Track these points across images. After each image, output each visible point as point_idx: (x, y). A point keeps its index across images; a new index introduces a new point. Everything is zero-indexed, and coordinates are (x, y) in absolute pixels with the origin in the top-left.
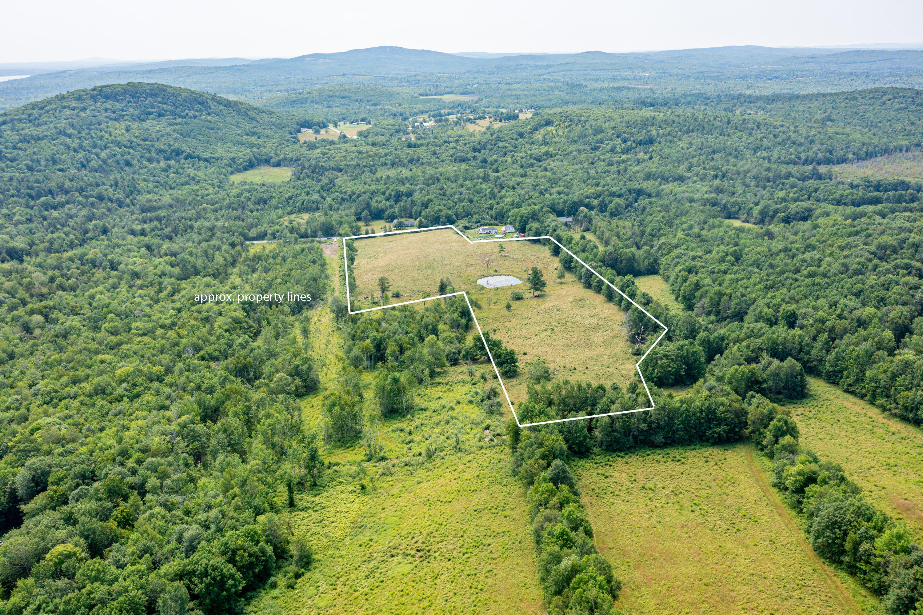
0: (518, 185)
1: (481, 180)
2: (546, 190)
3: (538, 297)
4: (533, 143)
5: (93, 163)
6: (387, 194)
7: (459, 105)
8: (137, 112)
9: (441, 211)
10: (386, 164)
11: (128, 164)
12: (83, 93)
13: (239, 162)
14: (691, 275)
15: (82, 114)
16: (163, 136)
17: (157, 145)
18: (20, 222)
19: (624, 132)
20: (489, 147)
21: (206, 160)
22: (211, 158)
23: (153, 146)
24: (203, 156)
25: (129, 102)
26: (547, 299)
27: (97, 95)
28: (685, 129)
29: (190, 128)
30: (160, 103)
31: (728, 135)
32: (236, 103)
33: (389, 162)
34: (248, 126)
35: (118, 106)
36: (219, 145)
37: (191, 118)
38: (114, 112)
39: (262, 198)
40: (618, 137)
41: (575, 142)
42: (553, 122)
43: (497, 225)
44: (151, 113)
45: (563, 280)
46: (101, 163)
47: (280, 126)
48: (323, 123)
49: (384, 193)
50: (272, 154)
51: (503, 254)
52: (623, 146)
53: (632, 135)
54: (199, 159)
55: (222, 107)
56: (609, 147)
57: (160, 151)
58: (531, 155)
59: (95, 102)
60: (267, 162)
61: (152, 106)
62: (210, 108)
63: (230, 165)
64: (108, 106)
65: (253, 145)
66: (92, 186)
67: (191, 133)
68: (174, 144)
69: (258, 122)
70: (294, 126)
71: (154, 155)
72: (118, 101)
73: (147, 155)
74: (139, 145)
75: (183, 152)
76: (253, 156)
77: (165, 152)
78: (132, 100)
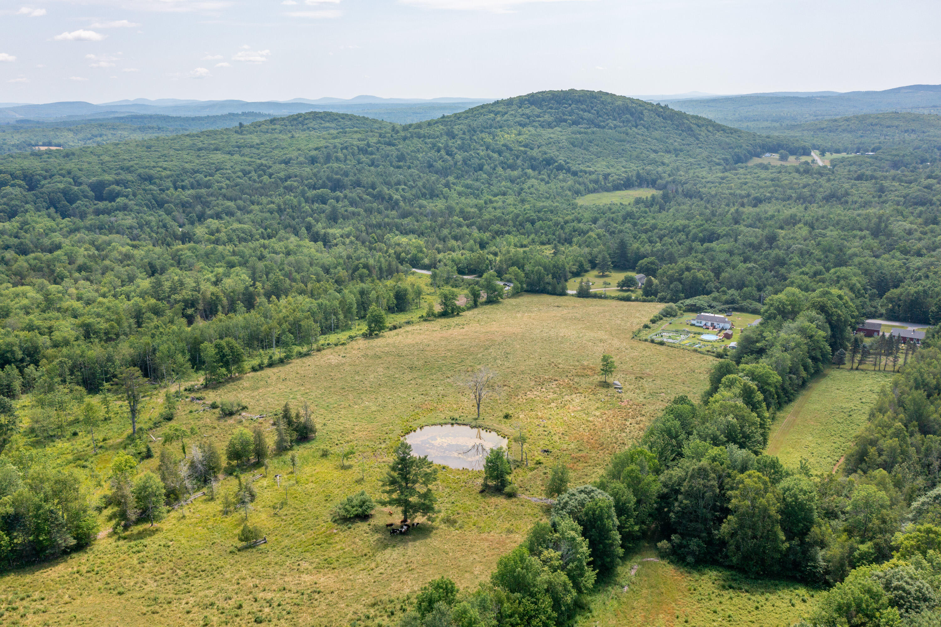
5: (439, 164)
8: (550, 119)
10: (790, 198)
12: (517, 99)
13: (612, 179)
15: (498, 118)
16: (549, 143)
17: (535, 153)
21: (575, 174)
22: (581, 171)
23: (525, 153)
24: (574, 169)
25: (551, 108)
29: (593, 137)
34: (676, 141)
35: (537, 111)
36: (609, 158)
37: (611, 128)
38: (528, 118)
44: (565, 121)
46: (449, 163)
47: (727, 146)
50: (666, 175)
54: (568, 170)
55: (658, 119)
57: (531, 159)
59: (520, 107)
60: (652, 183)
61: (571, 113)
62: (641, 119)
63: (596, 182)
64: (527, 111)
65: (654, 162)
66: (387, 184)
67: (586, 143)
68: (552, 152)
69: (697, 139)
70: (750, 148)
71: (519, 162)
72: (540, 106)
73: (510, 161)
74: (511, 150)
75: (555, 162)
76: (639, 175)
77: (535, 161)
78: (555, 106)
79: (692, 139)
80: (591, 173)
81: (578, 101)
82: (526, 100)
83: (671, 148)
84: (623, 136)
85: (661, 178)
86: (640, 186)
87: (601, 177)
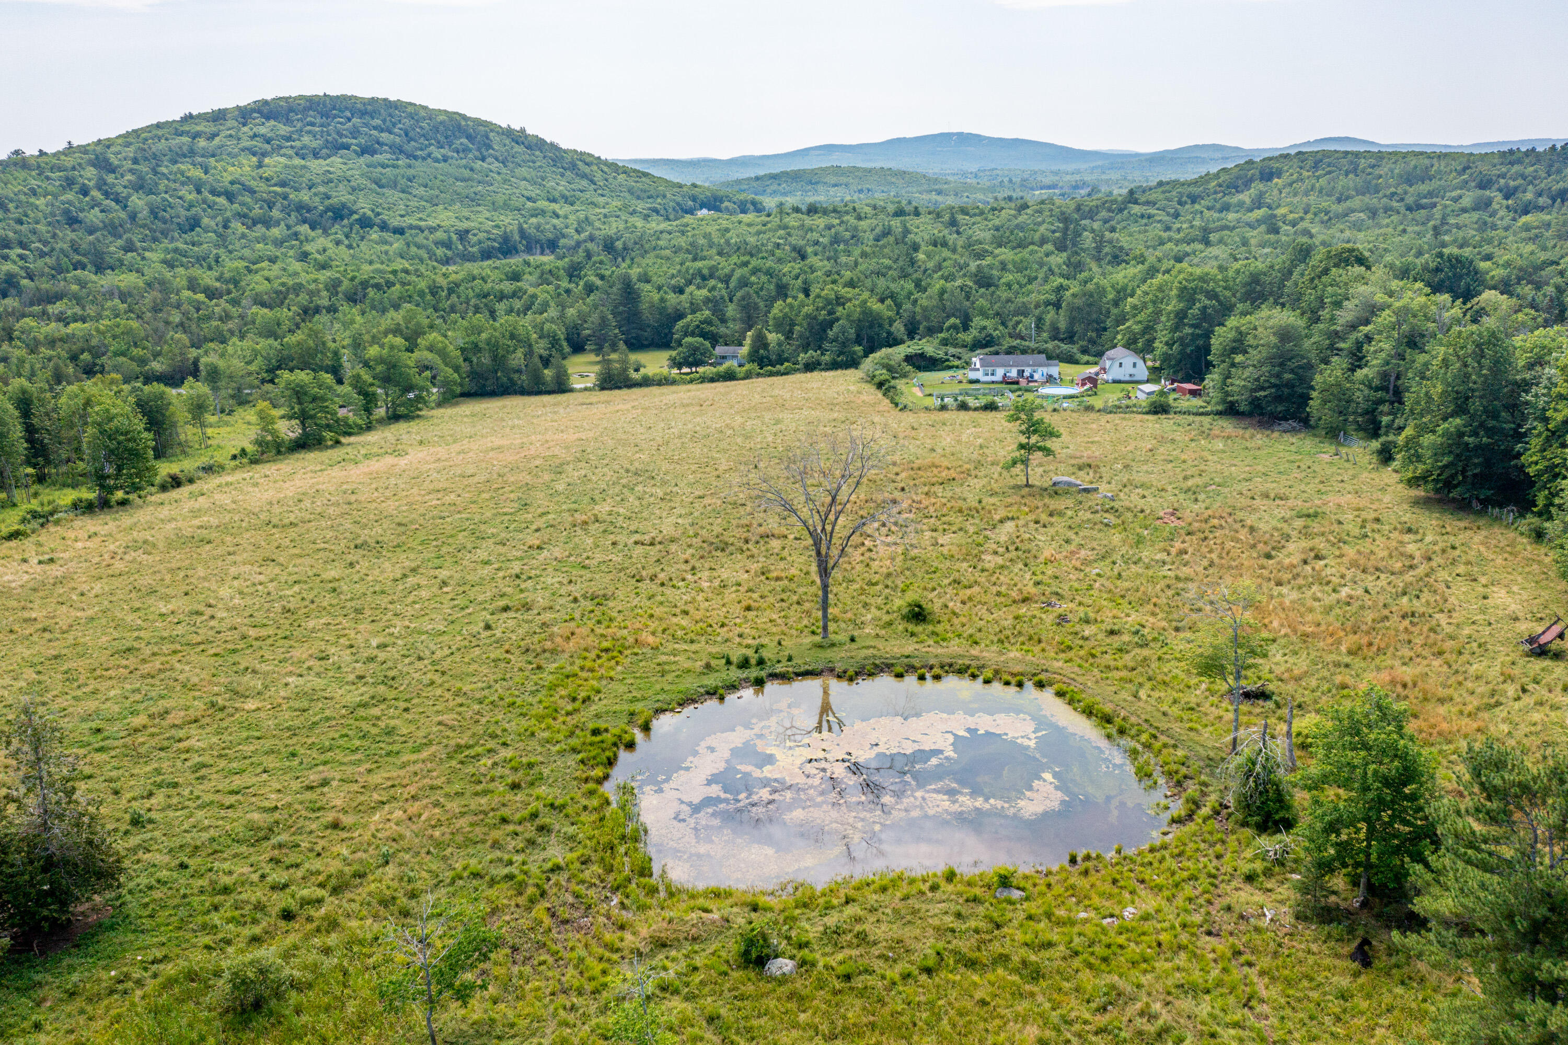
1: (1048, 249)
5: (93, 216)
8: (315, 144)
9: (840, 301)
11: (196, 226)
16: (328, 182)
17: (305, 196)
21: (400, 231)
22: (411, 227)
23: (285, 197)
24: (395, 222)
25: (312, 124)
29: (412, 172)
30: (375, 128)
34: (561, 185)
35: (284, 129)
36: (456, 207)
37: (437, 160)
38: (268, 141)
40: (1482, 187)
42: (1280, 171)
44: (347, 147)
46: (118, 215)
48: (754, 203)
50: (571, 231)
54: (384, 227)
55: (518, 149)
56: (1465, 203)
57: (300, 207)
59: (244, 125)
60: (549, 247)
61: (355, 133)
62: (489, 147)
63: (448, 245)
64: (262, 130)
67: (403, 182)
68: (341, 196)
69: (593, 182)
70: (679, 199)
71: (276, 213)
72: (288, 122)
73: (257, 211)
74: (252, 192)
75: (353, 212)
76: (522, 231)
77: (309, 211)
78: (318, 121)
79: (585, 183)
80: (432, 230)
81: (363, 114)
82: (253, 111)
83: (557, 195)
84: (466, 173)
85: (564, 236)
86: (529, 250)
87: (454, 237)
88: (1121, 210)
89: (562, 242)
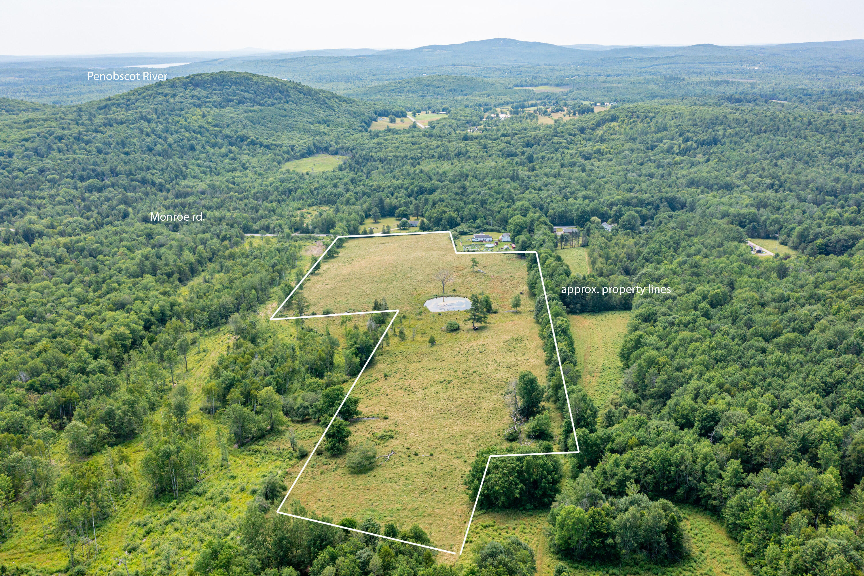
0: (546, 186)
1: (508, 179)
2: (572, 193)
3: (475, 329)
4: (590, 140)
5: (159, 147)
6: (409, 190)
7: (547, 96)
8: (219, 100)
9: (444, 212)
10: (433, 156)
11: (192, 148)
12: (178, 81)
13: (297, 150)
14: (644, 325)
15: (172, 100)
16: (234, 122)
17: (227, 131)
18: (60, 203)
19: (688, 131)
20: (543, 142)
21: (268, 147)
22: (272, 145)
23: (221, 132)
24: (265, 143)
25: (215, 90)
26: (484, 334)
27: (188, 83)
28: (756, 129)
29: (263, 115)
30: (242, 91)
31: (805, 138)
32: (317, 92)
33: (436, 155)
34: (321, 114)
35: (204, 93)
36: (285, 132)
37: (269, 105)
38: (199, 99)
39: (288, 188)
40: (680, 136)
41: (634, 140)
42: (618, 117)
43: (499, 231)
44: (232, 101)
45: (518, 309)
46: (166, 146)
47: (356, 115)
48: (402, 112)
49: (406, 189)
50: (333, 143)
51: (476, 269)
52: (682, 146)
53: (696, 134)
54: (261, 145)
55: (301, 96)
56: (666, 147)
57: (227, 136)
58: (581, 152)
59: (186, 89)
60: (326, 150)
61: (234, 94)
62: (289, 96)
63: (288, 153)
64: (195, 93)
65: (318, 133)
66: (142, 169)
67: (261, 120)
68: (241, 130)
69: (334, 110)
70: (370, 115)
72: (205, 89)
73: (213, 141)
74: (208, 131)
75: (248, 138)
76: (314, 144)
77: (231, 137)
78: (218, 88)
79: (331, 111)
80: (280, 146)
81: (236, 83)
84: (284, 112)
85: (331, 146)
86: (318, 152)
87: (289, 149)
88: (550, 140)
89: (331, 149)
